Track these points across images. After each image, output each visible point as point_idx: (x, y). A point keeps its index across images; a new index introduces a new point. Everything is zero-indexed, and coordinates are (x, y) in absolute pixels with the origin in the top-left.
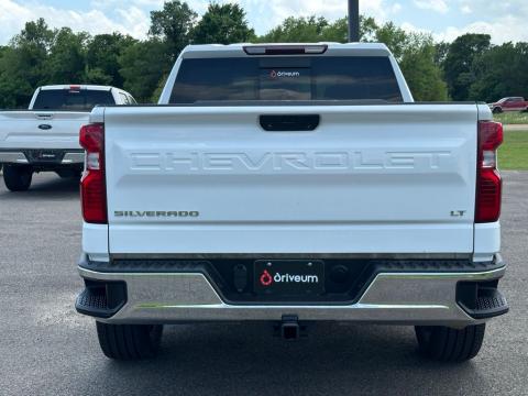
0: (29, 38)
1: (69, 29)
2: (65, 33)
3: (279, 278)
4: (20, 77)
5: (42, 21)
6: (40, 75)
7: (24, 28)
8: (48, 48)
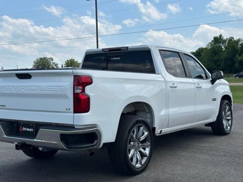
0: (215, 44)
1: (233, 38)
2: (231, 39)
3: (24, 129)
4: (210, 61)
5: (221, 36)
6: (218, 60)
7: (213, 39)
8: (223, 47)
